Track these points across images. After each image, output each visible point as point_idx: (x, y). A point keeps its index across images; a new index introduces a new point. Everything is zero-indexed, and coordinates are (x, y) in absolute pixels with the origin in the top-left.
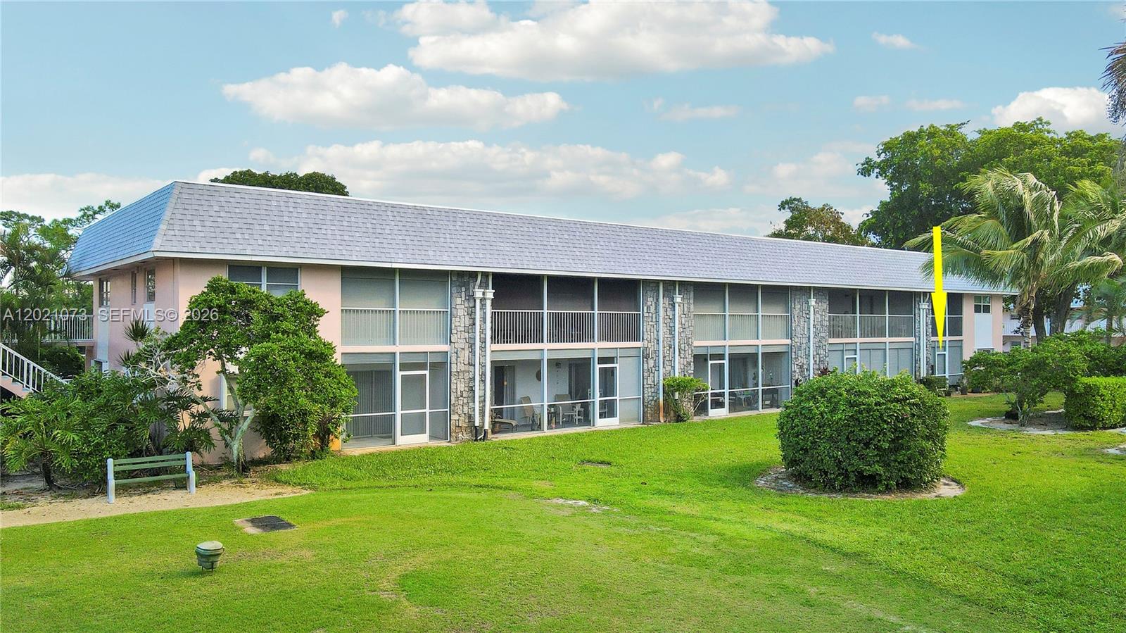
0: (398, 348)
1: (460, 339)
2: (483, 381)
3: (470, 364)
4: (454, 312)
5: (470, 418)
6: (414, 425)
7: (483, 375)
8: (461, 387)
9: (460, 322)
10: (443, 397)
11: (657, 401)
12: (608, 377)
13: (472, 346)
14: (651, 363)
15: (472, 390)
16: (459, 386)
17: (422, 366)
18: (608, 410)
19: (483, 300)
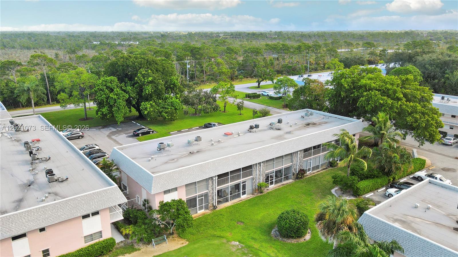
0: (197, 194)
1: (210, 189)
2: (215, 196)
3: (212, 193)
4: (209, 183)
5: (213, 204)
6: (201, 208)
7: (216, 194)
8: (211, 198)
9: (210, 186)
10: (207, 201)
11: (256, 188)
12: (244, 187)
13: (213, 189)
14: (255, 180)
15: (213, 198)
16: (210, 198)
17: (202, 196)
18: (244, 193)
19: (215, 180)
